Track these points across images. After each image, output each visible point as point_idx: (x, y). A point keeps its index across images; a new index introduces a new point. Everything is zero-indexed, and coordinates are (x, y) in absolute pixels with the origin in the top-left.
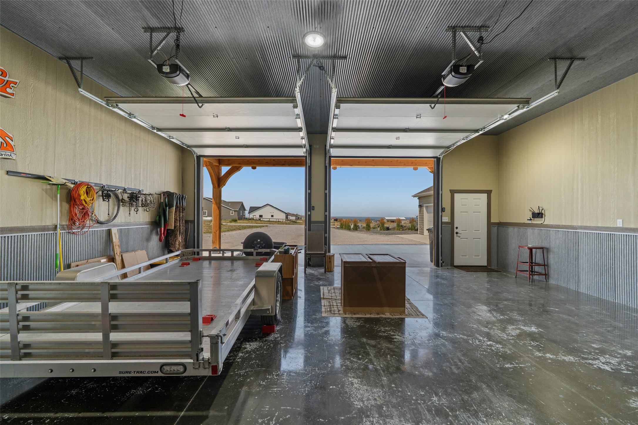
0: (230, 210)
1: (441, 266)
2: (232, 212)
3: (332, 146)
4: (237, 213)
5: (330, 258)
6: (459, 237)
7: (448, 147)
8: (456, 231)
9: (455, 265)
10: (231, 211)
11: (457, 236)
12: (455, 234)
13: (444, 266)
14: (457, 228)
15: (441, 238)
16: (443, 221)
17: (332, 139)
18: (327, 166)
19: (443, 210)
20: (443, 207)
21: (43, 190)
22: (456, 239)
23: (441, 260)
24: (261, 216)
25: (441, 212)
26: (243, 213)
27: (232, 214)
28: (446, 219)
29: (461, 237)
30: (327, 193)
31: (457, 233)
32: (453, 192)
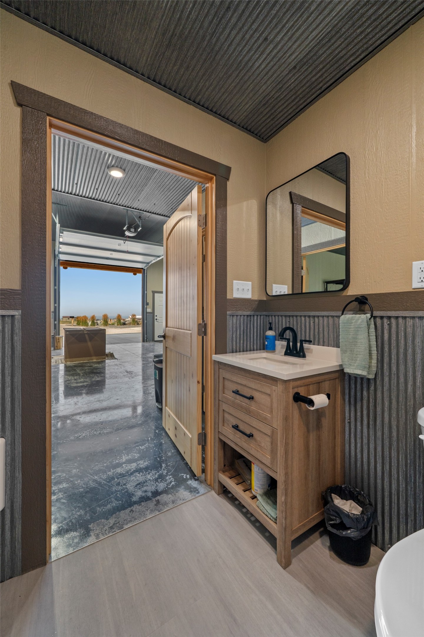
1: (146, 341)
3: (60, 253)
5: (59, 339)
6: (158, 322)
7: (148, 263)
8: (155, 318)
9: (155, 340)
11: (156, 321)
12: (155, 320)
13: (148, 341)
14: (156, 316)
15: (146, 323)
16: (147, 311)
17: (60, 248)
18: (56, 267)
19: (147, 304)
20: (148, 302)
22: (156, 323)
23: (146, 337)
25: (146, 305)
28: (149, 310)
30: (56, 289)
31: (156, 319)
32: (154, 292)
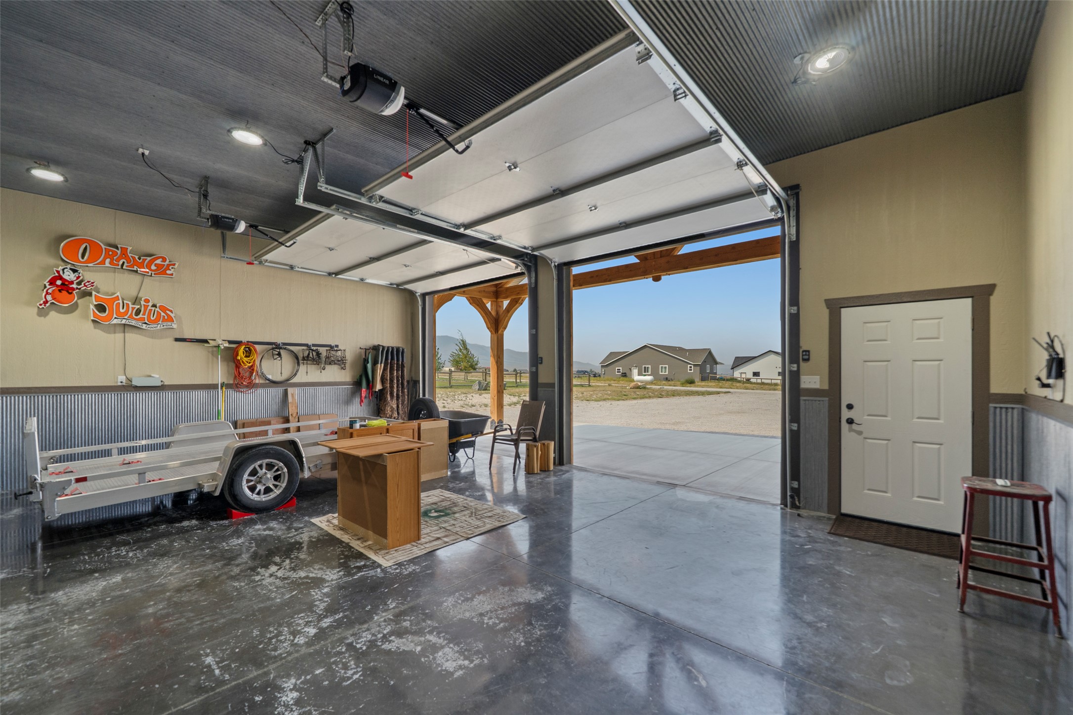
0: (686, 364)
2: (691, 367)
4: (698, 368)
6: (860, 433)
8: (845, 414)
10: (689, 366)
11: (851, 430)
12: (845, 426)
14: (850, 407)
16: (803, 386)
19: (803, 356)
20: (803, 349)
21: (209, 352)
22: (848, 438)
24: (756, 374)
26: (712, 369)
27: (691, 370)
28: (817, 381)
29: (864, 435)
31: (850, 421)
